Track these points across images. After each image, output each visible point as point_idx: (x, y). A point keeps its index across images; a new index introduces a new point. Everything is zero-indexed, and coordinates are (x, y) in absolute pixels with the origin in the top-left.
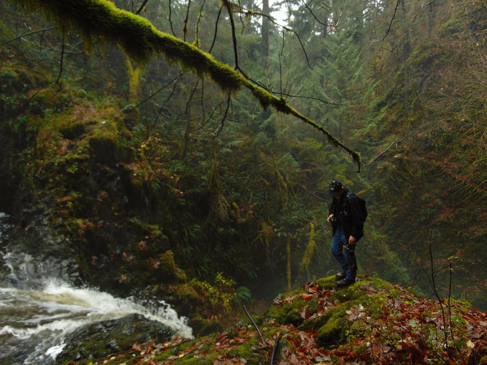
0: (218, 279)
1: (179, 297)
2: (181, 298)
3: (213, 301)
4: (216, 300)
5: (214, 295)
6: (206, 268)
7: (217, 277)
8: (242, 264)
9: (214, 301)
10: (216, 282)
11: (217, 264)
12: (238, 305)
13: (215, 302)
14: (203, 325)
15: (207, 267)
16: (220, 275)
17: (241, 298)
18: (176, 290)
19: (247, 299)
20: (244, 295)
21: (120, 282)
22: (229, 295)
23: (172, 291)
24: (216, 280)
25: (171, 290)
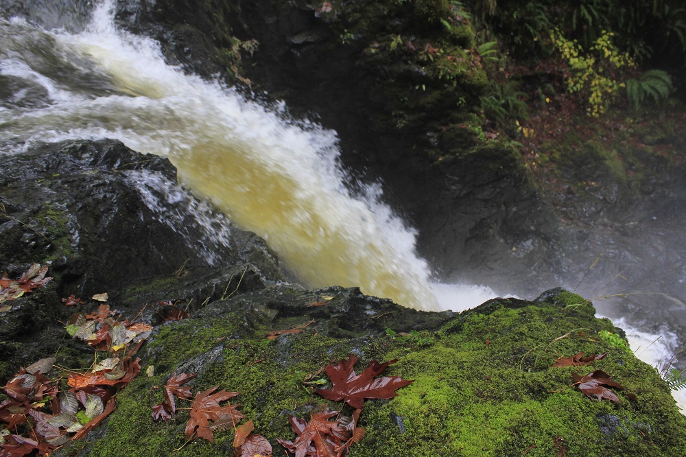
0: (599, 44)
1: (439, 72)
2: (443, 77)
3: (572, 84)
4: (578, 85)
5: (579, 74)
6: (590, 13)
7: (599, 41)
8: (678, 23)
9: (575, 85)
10: (592, 48)
11: (623, 10)
12: (633, 103)
13: (575, 89)
14: (473, 143)
15: (595, 13)
16: (606, 37)
17: (645, 92)
18: (436, 57)
19: (656, 97)
20: (653, 88)
21: (316, 15)
22: (610, 84)
23: (428, 57)
24: (594, 45)
25: (426, 54)
